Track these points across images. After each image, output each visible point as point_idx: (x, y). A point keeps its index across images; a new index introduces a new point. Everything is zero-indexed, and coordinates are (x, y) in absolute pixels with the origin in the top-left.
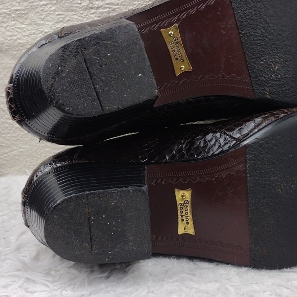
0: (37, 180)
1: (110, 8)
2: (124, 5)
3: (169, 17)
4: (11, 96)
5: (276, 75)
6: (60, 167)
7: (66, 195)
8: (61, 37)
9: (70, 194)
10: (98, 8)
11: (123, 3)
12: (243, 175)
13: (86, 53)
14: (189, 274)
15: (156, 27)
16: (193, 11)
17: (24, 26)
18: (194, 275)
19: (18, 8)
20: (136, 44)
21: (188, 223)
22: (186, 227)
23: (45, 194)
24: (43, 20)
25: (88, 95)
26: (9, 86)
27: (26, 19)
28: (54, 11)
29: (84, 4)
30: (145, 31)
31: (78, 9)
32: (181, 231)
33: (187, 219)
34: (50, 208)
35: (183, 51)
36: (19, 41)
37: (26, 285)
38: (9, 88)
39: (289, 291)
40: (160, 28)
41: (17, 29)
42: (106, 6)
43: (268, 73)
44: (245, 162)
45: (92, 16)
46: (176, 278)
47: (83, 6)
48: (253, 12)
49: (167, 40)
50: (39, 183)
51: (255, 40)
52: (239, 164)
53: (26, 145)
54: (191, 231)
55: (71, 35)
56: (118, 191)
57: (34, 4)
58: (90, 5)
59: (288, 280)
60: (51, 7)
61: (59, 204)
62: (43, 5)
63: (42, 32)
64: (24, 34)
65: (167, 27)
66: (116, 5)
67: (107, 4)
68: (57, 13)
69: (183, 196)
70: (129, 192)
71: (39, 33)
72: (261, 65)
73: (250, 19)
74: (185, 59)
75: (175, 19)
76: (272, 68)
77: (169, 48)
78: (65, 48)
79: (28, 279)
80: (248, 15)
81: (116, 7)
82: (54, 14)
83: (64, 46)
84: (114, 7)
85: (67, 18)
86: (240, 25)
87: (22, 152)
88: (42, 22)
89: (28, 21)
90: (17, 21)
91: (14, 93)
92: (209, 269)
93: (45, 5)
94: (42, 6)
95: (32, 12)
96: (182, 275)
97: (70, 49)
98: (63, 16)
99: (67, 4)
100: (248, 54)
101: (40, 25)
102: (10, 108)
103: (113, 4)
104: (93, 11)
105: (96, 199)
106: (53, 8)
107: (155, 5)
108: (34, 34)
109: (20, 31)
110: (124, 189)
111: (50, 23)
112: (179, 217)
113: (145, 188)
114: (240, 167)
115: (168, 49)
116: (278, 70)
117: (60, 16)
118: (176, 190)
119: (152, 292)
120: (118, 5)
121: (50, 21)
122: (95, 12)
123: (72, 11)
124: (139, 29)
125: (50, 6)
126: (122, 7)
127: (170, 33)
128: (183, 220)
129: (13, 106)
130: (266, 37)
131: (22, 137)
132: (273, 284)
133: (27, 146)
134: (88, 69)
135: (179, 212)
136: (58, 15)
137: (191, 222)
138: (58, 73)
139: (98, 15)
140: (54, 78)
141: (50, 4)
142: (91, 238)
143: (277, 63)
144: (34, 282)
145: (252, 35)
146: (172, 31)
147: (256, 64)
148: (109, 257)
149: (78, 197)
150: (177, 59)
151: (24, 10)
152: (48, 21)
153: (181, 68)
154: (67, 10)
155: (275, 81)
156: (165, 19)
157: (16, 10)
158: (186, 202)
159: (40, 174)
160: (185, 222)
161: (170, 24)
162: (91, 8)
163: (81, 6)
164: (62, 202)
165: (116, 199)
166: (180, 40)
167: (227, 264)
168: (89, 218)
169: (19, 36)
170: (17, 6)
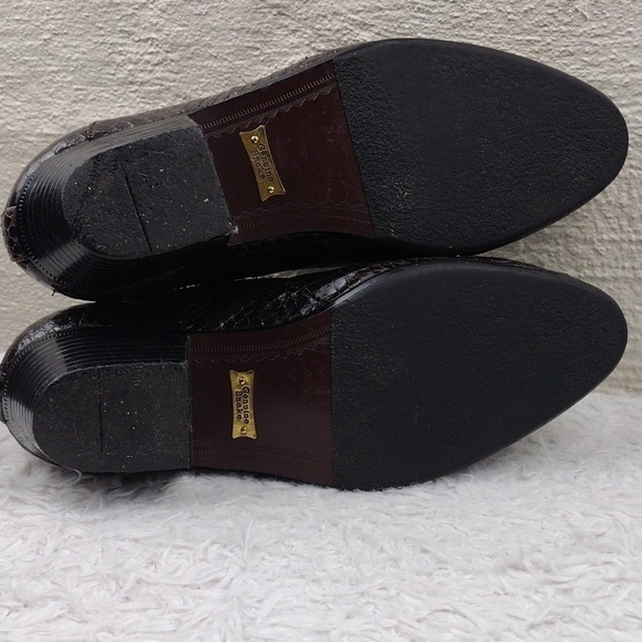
0: (23, 350)
1: (162, 85)
2: (184, 82)
3: (252, 115)
4: (13, 225)
5: (405, 205)
6: (59, 332)
7: (69, 370)
8: (90, 139)
9: (74, 369)
10: (142, 83)
12: (327, 352)
13: (128, 167)
14: (254, 496)
15: (233, 128)
16: (287, 108)
17: (18, 103)
18: (261, 497)
19: (11, 74)
20: (201, 156)
21: (247, 422)
22: (243, 428)
23: (36, 369)
24: (50, 96)
25: (130, 228)
26: (9, 209)
27: (22, 93)
28: (71, 83)
29: (120, 76)
30: (217, 134)
31: (109, 83)
32: (236, 433)
33: (246, 416)
34: (43, 388)
35: (272, 165)
36: (9, 128)
37: (10, 507)
38: (10, 213)
39: (388, 517)
40: (239, 130)
41: (6, 108)
42: (156, 82)
43: (394, 202)
44: (329, 333)
45: (132, 95)
46: (233, 501)
47: (118, 79)
48: (373, 115)
49: (249, 148)
50: (26, 355)
51: (374, 154)
52: (321, 336)
53: (12, 300)
54: (251, 434)
55: (106, 138)
56: (144, 367)
57: (38, 69)
58: (130, 79)
59: (392, 505)
60: (65, 77)
61: (56, 382)
62: (53, 71)
63: (49, 115)
64: (18, 117)
65: (249, 129)
66: (171, 82)
67: (158, 79)
68: (75, 87)
69: (242, 380)
70: (161, 368)
71: (44, 117)
72: (383, 189)
73: (367, 123)
75: (261, 118)
76: (399, 195)
77: (252, 160)
78: (97, 159)
79: (13, 499)
80: (365, 118)
82: (69, 88)
83: (97, 157)
84: (168, 84)
85: (91, 97)
86: (354, 132)
87: (5, 312)
88: (49, 99)
89: (25, 97)
90: (7, 94)
91: (17, 221)
92: (283, 490)
93: (56, 72)
94: (50, 73)
95: (33, 82)
96: (243, 497)
97: (106, 161)
98: (84, 92)
99: (92, 74)
100: (365, 173)
101: (45, 103)
102: (10, 243)
103: (167, 80)
104: (134, 88)
105: (112, 376)
106: (69, 79)
107: (232, 97)
108: (35, 117)
109: (11, 111)
110: (153, 364)
111: (63, 102)
112: (235, 412)
113: (184, 364)
114: (323, 341)
115: (250, 162)
116: (407, 197)
117: (79, 92)
118: (232, 371)
119: (197, 517)
120: (175, 81)
121: (62, 99)
122: (137, 90)
123: (100, 85)
124: (205, 132)
125: (64, 74)
126: (181, 85)
128: (240, 417)
129: (15, 240)
130: (391, 150)
131: (5, 288)
132: (369, 510)
133: (13, 303)
134: (131, 190)
135: (235, 405)
136: (77, 89)
137: (251, 421)
138: (86, 195)
139: (142, 95)
140: (81, 201)
141: (64, 71)
142: (101, 434)
143: (406, 187)
144: (22, 502)
145: (370, 147)
147: (376, 188)
148: (126, 464)
149: (84, 372)
151: (19, 78)
152: (59, 98)
154: (92, 84)
155: (403, 213)
156: (246, 117)
157: (7, 77)
158: (246, 390)
159: (27, 342)
160: (243, 420)
161: (254, 126)
162: (132, 83)
163: (115, 78)
164: (62, 379)
165: (140, 378)
167: (309, 483)
168: (100, 405)
169: (9, 120)
170: (9, 71)
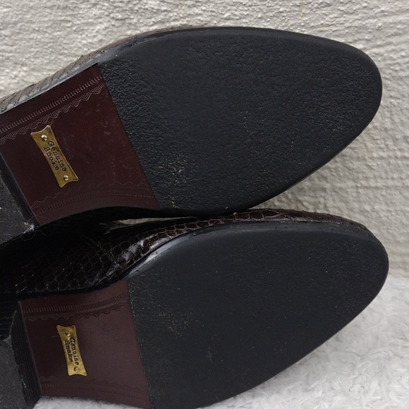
1: (2, 56)
2: (19, 53)
3: (38, 117)
5: (181, 181)
11: (18, 51)
15: (24, 130)
16: (66, 109)
21: (77, 363)
22: (76, 367)
30: (12, 136)
32: (71, 372)
33: (76, 359)
35: (62, 158)
40: (30, 131)
43: (171, 179)
48: (140, 108)
49: (41, 145)
51: (147, 142)
54: (82, 372)
65: (38, 130)
66: (9, 53)
69: (67, 333)
72: (159, 170)
73: (136, 116)
74: (67, 167)
75: (46, 119)
76: (174, 172)
77: (45, 155)
80: (134, 112)
81: (10, 55)
84: (7, 55)
86: (126, 125)
100: (142, 158)
103: (6, 52)
112: (67, 356)
115: (44, 156)
116: (182, 173)
118: (58, 327)
120: (11, 52)
126: (16, 55)
127: (43, 136)
128: (71, 360)
130: (161, 136)
135: (66, 351)
143: (179, 165)
145: (142, 136)
146: (45, 134)
147: (153, 169)
150: (57, 168)
153: (64, 178)
155: (180, 187)
156: (34, 120)
158: (72, 340)
160: (74, 362)
161: (41, 127)
166: (56, 145)
